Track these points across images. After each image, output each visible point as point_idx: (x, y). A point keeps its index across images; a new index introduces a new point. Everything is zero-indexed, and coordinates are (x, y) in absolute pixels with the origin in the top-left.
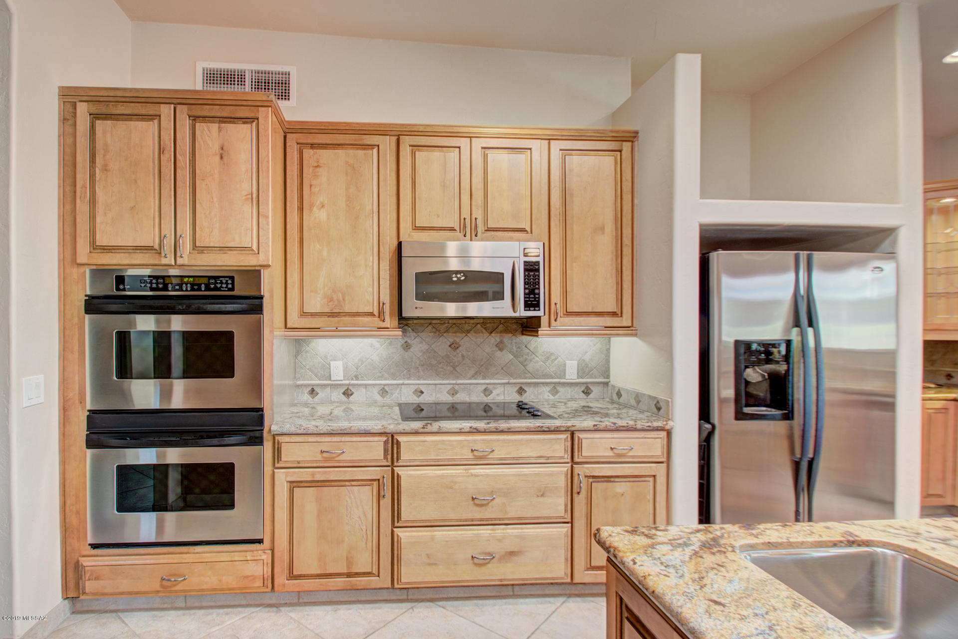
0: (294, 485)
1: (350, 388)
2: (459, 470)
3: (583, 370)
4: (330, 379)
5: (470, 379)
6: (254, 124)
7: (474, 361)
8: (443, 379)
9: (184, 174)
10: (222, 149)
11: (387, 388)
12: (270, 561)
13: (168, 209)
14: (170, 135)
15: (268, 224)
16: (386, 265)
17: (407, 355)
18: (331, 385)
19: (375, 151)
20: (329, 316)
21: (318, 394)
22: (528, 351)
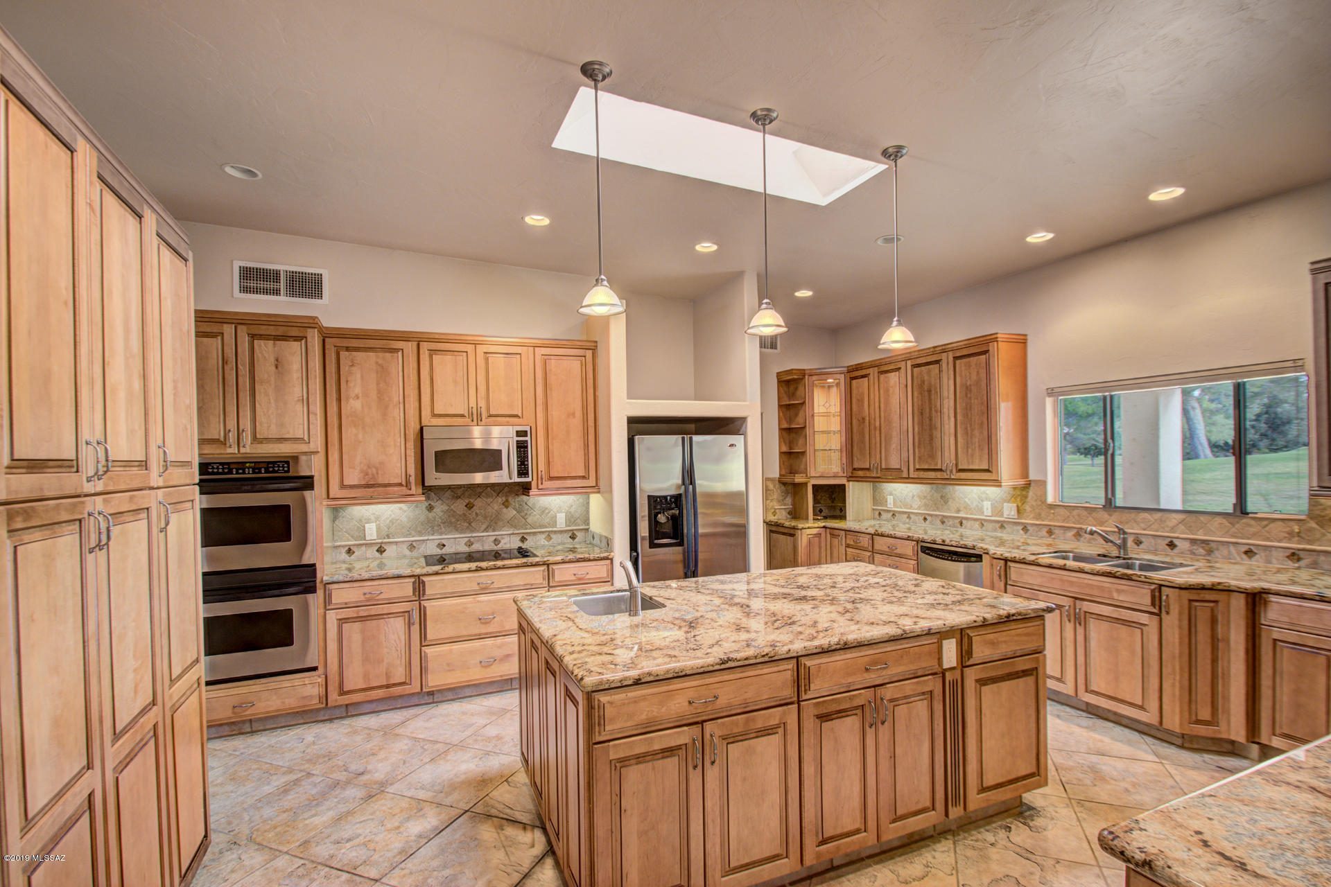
0: (342, 621)
1: (383, 545)
2: (469, 599)
3: (570, 519)
4: (365, 540)
5: (483, 532)
6: (303, 341)
7: (485, 517)
8: (461, 533)
9: (245, 381)
10: (277, 360)
11: (414, 544)
12: (324, 683)
13: (232, 409)
14: (232, 349)
15: (317, 419)
16: (411, 445)
17: (431, 515)
18: (366, 544)
19: (400, 353)
20: (365, 488)
21: (354, 552)
22: (527, 507)
